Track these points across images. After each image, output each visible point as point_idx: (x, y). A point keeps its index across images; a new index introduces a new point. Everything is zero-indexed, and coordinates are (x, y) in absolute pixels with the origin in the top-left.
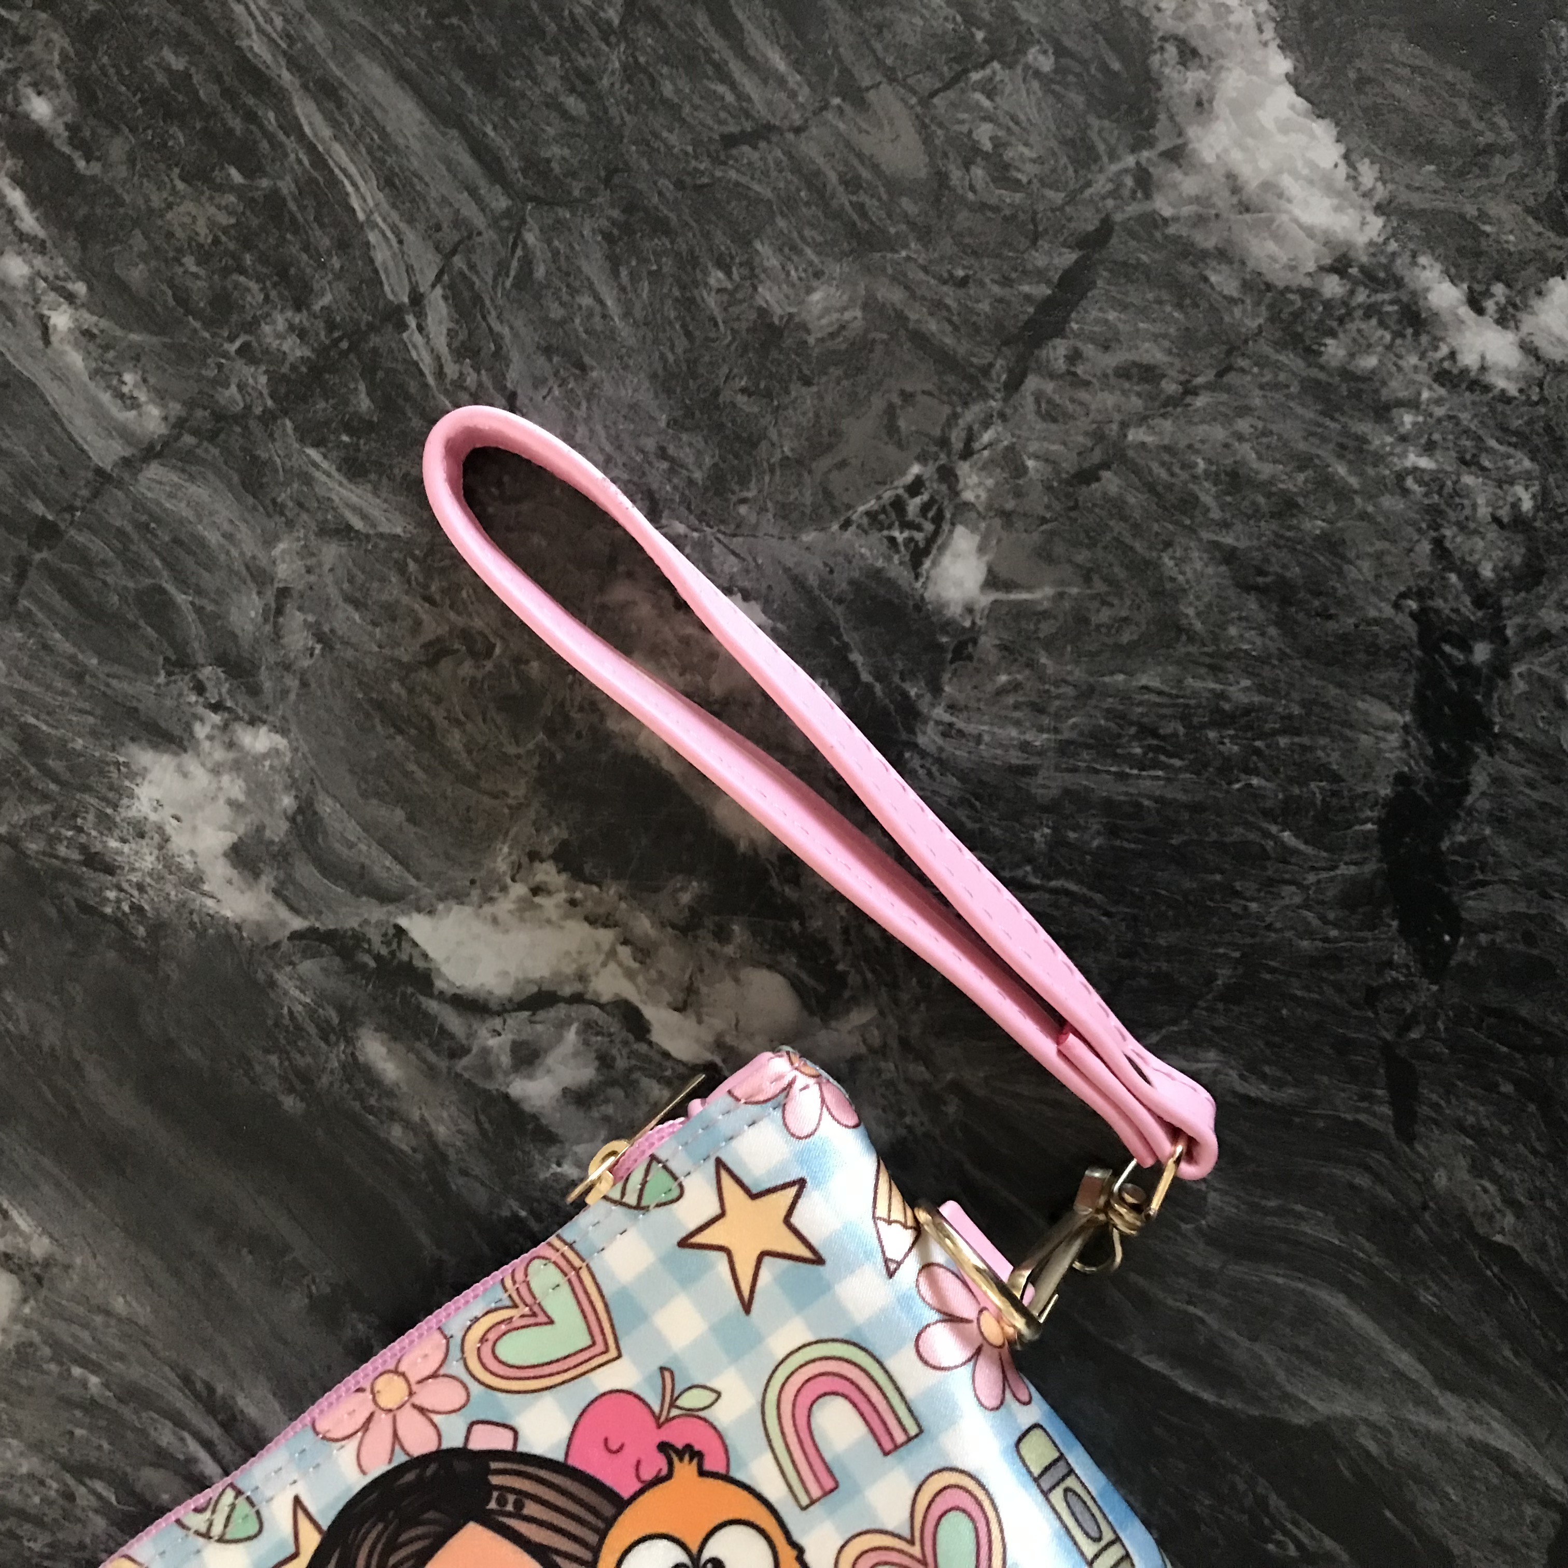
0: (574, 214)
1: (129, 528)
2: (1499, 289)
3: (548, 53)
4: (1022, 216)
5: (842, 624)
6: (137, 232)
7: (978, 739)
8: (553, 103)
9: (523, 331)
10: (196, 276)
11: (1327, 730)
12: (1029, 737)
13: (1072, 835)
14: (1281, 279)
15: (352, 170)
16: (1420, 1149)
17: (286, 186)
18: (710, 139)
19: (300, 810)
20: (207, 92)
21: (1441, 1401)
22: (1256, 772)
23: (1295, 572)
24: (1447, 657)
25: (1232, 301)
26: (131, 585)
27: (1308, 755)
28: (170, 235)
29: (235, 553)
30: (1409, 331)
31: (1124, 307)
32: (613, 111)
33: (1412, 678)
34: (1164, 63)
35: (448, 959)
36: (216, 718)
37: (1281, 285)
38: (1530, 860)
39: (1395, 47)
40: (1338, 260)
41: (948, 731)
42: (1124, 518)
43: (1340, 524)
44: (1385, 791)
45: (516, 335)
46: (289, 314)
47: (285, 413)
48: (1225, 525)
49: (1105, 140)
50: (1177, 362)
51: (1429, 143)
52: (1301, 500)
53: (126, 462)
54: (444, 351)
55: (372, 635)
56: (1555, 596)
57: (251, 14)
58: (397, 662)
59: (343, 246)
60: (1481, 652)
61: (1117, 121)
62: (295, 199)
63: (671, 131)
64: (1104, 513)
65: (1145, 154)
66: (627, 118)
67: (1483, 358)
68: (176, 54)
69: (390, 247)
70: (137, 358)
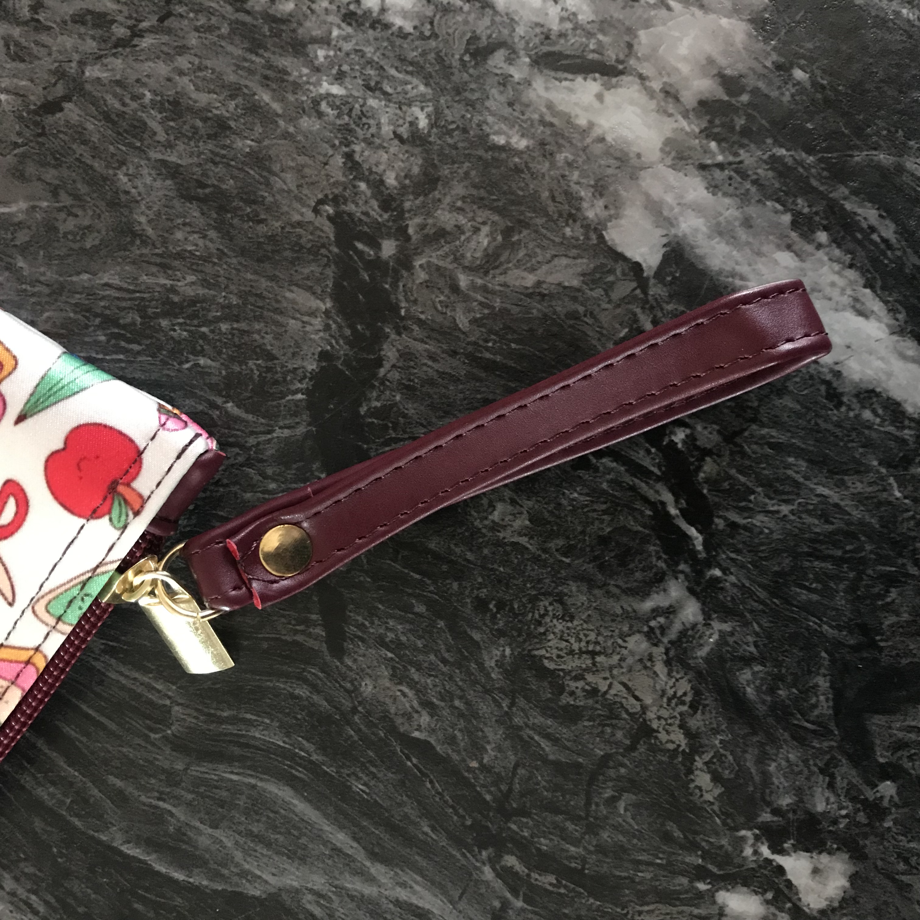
11: (261, 316)
16: (350, 663)
21: (373, 871)
22: (202, 353)
27: (246, 338)
33: (330, 272)
38: (434, 420)
42: (85, 142)
43: (266, 142)
44: (311, 366)
48: (169, 146)
50: (125, 9)
52: (232, 124)
56: (448, 199)
60: (388, 248)
64: (66, 138)
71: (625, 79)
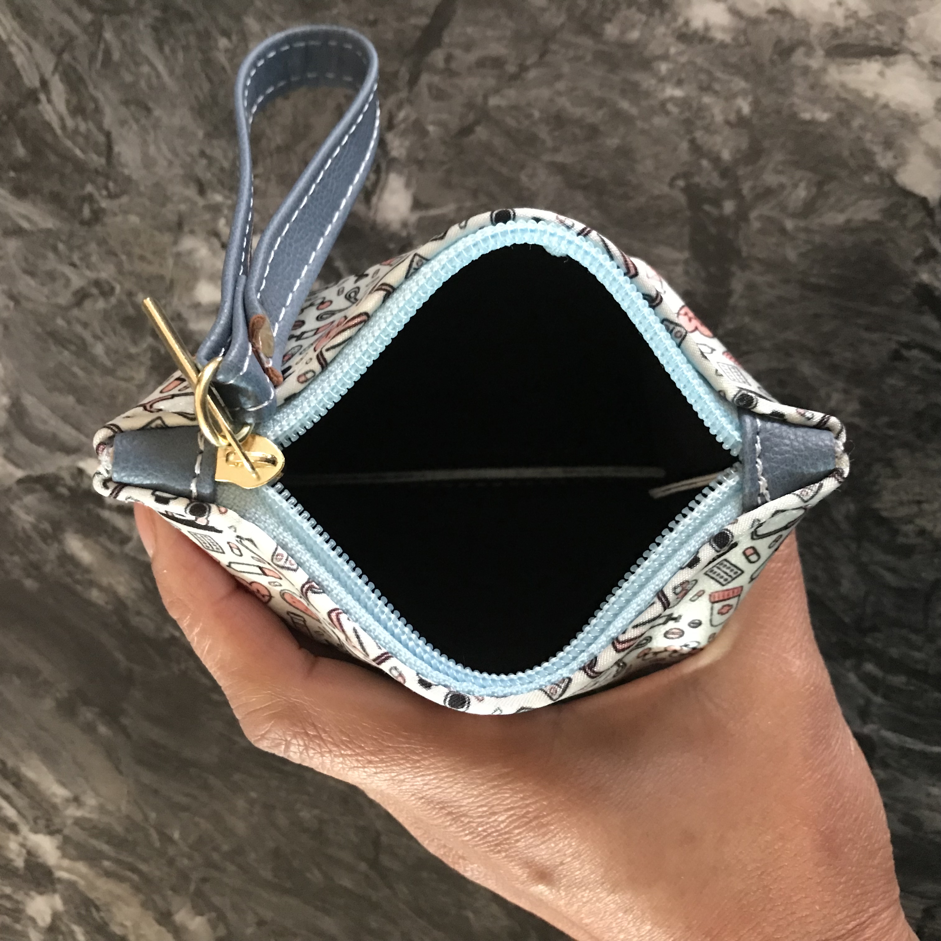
0: (132, 18)
9: (110, 94)
19: (13, 405)
23: (604, 173)
24: (708, 214)
25: (543, 10)
30: (657, 12)
31: (476, 23)
33: (686, 230)
38: (776, 334)
42: (493, 155)
43: (628, 139)
45: (106, 97)
48: (556, 150)
50: (513, 52)
52: (602, 128)
54: (65, 113)
55: (42, 292)
56: (771, 166)
58: (59, 307)
60: (729, 207)
64: (480, 153)
67: (706, 22)
69: (25, 54)
71: (900, 57)
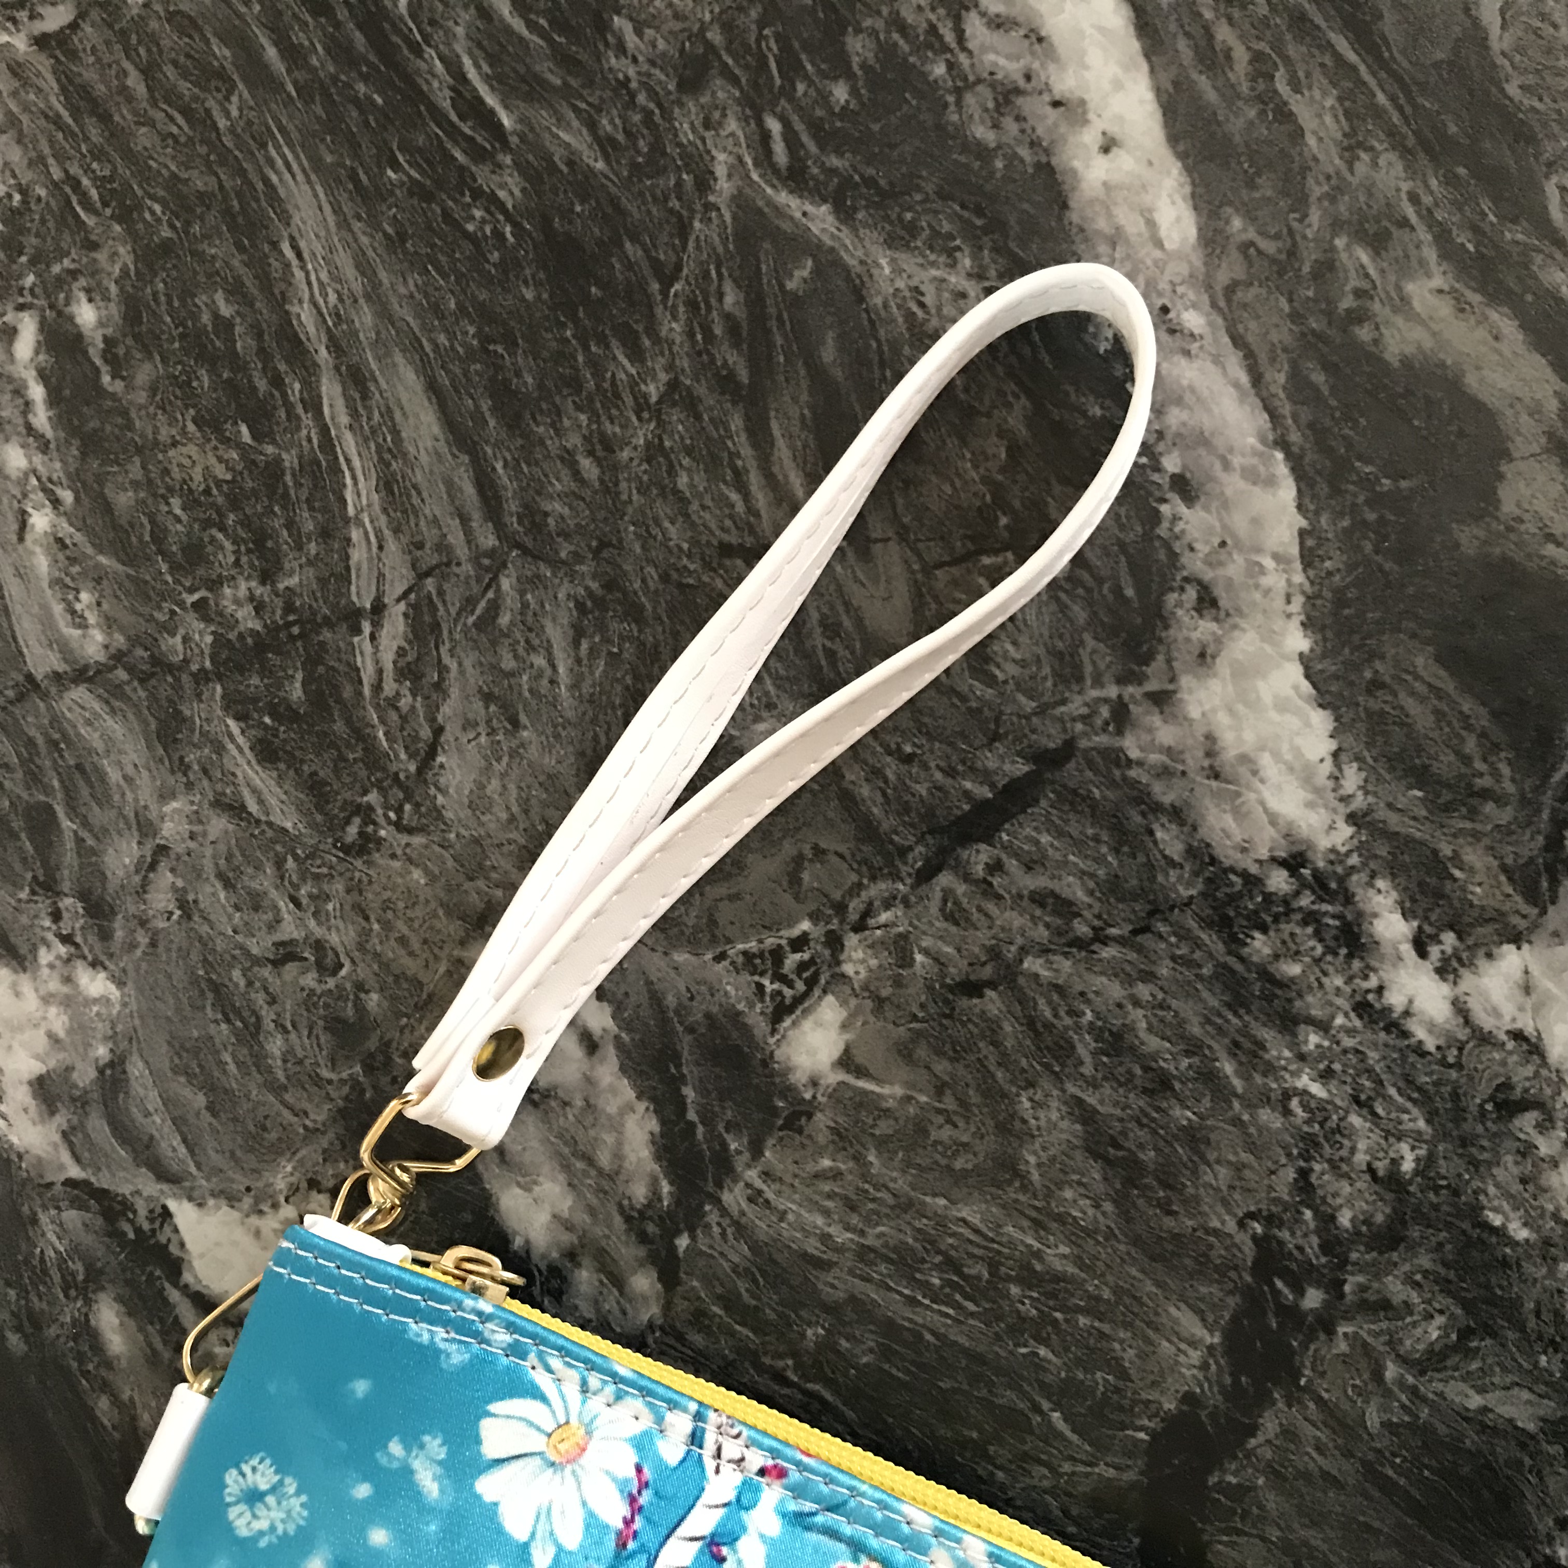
0: (554, 575)
1: (40, 740)
2: (1449, 939)
3: (579, 408)
4: (987, 712)
5: (685, 1053)
6: (137, 460)
7: (782, 1215)
8: (569, 459)
9: (470, 670)
10: (178, 520)
12: (831, 1230)
13: (844, 1344)
14: (1229, 855)
15: (357, 463)
17: (289, 459)
18: (708, 543)
19: (111, 1064)
20: (244, 344)
24: (1276, 1293)
25: (1172, 863)
26: (25, 795)
28: (166, 472)
29: (129, 796)
30: (1343, 951)
31: (1060, 834)
32: (623, 485)
34: (1179, 604)
35: (202, 1256)
36: (62, 950)
37: (1227, 863)
39: (1420, 661)
40: (1294, 856)
41: (755, 1197)
45: (462, 672)
46: (253, 584)
47: (220, 678)
49: (1094, 663)
51: (1426, 767)
53: (57, 677)
54: (389, 667)
55: (230, 918)
57: (309, 284)
58: (247, 953)
59: (325, 534)
61: (1113, 647)
62: (294, 475)
63: (673, 523)
65: (1131, 689)
66: (635, 497)
67: (1411, 1002)
68: (227, 300)
69: (370, 549)
70: (98, 581)
